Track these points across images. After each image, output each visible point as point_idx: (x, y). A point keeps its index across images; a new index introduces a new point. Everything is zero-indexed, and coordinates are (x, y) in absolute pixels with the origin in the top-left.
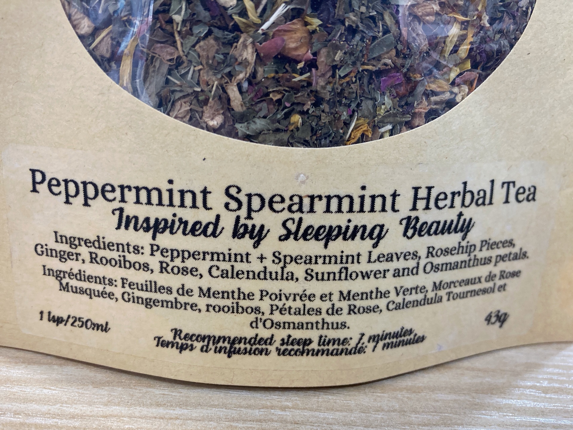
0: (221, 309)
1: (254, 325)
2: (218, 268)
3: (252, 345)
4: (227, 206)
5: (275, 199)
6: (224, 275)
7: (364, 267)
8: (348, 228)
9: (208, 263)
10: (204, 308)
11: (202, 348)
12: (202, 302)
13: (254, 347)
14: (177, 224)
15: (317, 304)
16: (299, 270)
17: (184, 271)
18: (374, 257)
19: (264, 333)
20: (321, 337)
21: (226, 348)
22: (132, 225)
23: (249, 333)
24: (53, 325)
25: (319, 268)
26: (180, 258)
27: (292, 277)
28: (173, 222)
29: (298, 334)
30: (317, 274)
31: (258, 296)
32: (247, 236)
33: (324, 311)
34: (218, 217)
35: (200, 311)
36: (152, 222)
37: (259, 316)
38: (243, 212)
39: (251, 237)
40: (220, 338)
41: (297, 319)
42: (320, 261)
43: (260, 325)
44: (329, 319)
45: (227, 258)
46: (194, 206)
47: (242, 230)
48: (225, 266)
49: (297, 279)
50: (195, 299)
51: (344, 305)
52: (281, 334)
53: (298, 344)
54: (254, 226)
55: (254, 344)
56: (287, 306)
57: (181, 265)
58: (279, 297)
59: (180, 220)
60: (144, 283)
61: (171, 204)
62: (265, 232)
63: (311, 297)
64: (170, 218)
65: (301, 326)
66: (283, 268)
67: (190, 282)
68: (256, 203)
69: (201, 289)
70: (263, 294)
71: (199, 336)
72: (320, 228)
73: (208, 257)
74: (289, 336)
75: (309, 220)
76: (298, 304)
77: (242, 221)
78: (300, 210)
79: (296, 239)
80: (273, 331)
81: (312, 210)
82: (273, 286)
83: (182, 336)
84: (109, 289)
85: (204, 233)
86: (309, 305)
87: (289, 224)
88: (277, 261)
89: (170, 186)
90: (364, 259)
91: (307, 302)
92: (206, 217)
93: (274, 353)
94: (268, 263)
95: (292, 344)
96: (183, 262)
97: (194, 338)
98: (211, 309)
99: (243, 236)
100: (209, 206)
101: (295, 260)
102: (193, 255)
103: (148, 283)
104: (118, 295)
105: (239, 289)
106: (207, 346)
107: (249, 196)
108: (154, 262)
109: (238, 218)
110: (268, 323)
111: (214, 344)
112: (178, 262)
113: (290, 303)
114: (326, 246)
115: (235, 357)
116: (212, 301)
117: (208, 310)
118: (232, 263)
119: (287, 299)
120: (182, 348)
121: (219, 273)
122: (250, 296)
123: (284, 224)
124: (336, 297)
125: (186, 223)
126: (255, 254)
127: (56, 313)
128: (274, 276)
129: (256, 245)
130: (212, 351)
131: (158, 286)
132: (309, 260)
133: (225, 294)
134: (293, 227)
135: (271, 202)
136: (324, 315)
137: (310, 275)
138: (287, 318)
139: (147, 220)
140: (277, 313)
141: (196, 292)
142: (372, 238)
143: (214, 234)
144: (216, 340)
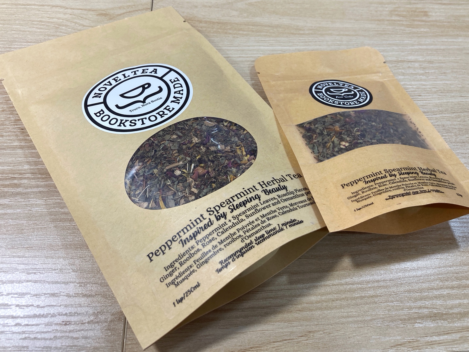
0: (229, 243)
1: (243, 241)
2: (219, 232)
3: (247, 248)
4: (210, 214)
5: (222, 204)
6: (223, 233)
7: (261, 207)
8: (248, 199)
9: (216, 233)
10: (224, 247)
11: (232, 260)
12: (222, 246)
13: (248, 248)
14: (199, 230)
15: (256, 223)
16: (243, 217)
17: (211, 241)
18: (262, 203)
19: (248, 241)
20: (266, 231)
21: (239, 254)
22: (187, 242)
23: (243, 245)
24: (180, 304)
25: (248, 213)
26: (207, 239)
27: (242, 220)
28: (198, 230)
29: (258, 235)
30: (249, 215)
31: (237, 232)
32: (221, 218)
33: (260, 224)
34: (209, 219)
35: (223, 249)
36: (192, 236)
37: (242, 237)
38: (216, 213)
39: (223, 217)
40: (235, 253)
41: (254, 231)
42: (247, 211)
43: (244, 240)
44: (264, 225)
45: (220, 228)
46: (201, 221)
47: (219, 217)
48: (221, 230)
49: (245, 220)
50: (219, 247)
51: (264, 219)
52: (253, 238)
53: (261, 238)
54: (221, 214)
55: (247, 247)
56: (248, 229)
57: (208, 240)
58: (243, 228)
59: (200, 228)
60: (201, 256)
61: (194, 226)
62: (225, 214)
63: (253, 222)
64: (196, 230)
65: (257, 232)
66: (238, 219)
67: (214, 243)
68: (217, 208)
69: (219, 242)
70: (238, 230)
71: (229, 257)
72: (240, 203)
73: (214, 232)
74: (256, 237)
75: (235, 203)
76: (251, 226)
77: (217, 215)
78: (231, 202)
79: (235, 210)
80: (250, 239)
81: (234, 201)
82: (239, 226)
83: (224, 262)
84: (191, 270)
85: (209, 226)
86: (254, 225)
87: (230, 207)
88: (235, 219)
89: (191, 222)
90: (259, 204)
91: (253, 224)
92: (206, 222)
93: (256, 245)
94: (233, 221)
95: (259, 239)
96: (208, 239)
97: (228, 259)
98: (226, 246)
99: (220, 219)
100: (205, 218)
101: (240, 215)
102: (210, 234)
103: (202, 255)
104: (196, 269)
105: (230, 234)
106: (233, 258)
107: (214, 208)
108: (200, 246)
109: (215, 215)
110: (247, 238)
111: (235, 256)
112: (207, 240)
113: (248, 228)
114: (245, 207)
115: (245, 255)
116: (225, 243)
117: (226, 247)
118: (222, 228)
119: (246, 227)
120: (226, 266)
121: (221, 233)
122: (235, 233)
123: (229, 208)
124: (260, 218)
125: (202, 227)
126: (227, 221)
127: (179, 298)
128: (237, 223)
129: (226, 218)
130: (236, 259)
131: (206, 252)
132: (244, 213)
133: (227, 238)
134: (232, 208)
135: (221, 205)
136: (261, 225)
137: (247, 217)
138: (251, 232)
139: (190, 236)
140: (246, 233)
141: (218, 244)
142: (257, 199)
143: (212, 224)
144: (235, 254)
